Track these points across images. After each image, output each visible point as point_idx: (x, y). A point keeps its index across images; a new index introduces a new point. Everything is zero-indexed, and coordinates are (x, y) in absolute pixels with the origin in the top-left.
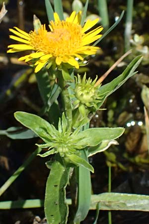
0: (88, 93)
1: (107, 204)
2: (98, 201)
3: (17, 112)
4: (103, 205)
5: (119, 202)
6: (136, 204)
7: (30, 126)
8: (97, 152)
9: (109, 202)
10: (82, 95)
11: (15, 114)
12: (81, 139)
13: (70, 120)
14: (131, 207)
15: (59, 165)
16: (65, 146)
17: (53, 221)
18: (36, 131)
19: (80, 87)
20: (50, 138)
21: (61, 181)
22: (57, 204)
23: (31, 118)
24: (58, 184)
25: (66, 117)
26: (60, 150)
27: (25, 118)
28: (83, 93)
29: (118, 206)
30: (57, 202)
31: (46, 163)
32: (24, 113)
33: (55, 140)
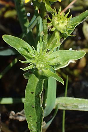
0: (63, 22)
1: (64, 105)
2: (58, 103)
3: (4, 35)
4: (61, 106)
5: (73, 105)
6: (85, 106)
7: (14, 46)
8: (60, 68)
9: (66, 104)
10: (58, 24)
11: (3, 36)
12: (54, 58)
13: (46, 43)
14: (82, 108)
15: (34, 77)
16: (42, 63)
17: (31, 121)
18: (19, 50)
19: (56, 18)
20: (30, 56)
21: (36, 89)
22: (33, 107)
23: (15, 40)
24: (34, 91)
25: (43, 40)
26: (38, 66)
27: (11, 40)
28: (59, 22)
29: (72, 107)
30: (34, 106)
31: (24, 75)
32: (10, 36)
33: (34, 58)
